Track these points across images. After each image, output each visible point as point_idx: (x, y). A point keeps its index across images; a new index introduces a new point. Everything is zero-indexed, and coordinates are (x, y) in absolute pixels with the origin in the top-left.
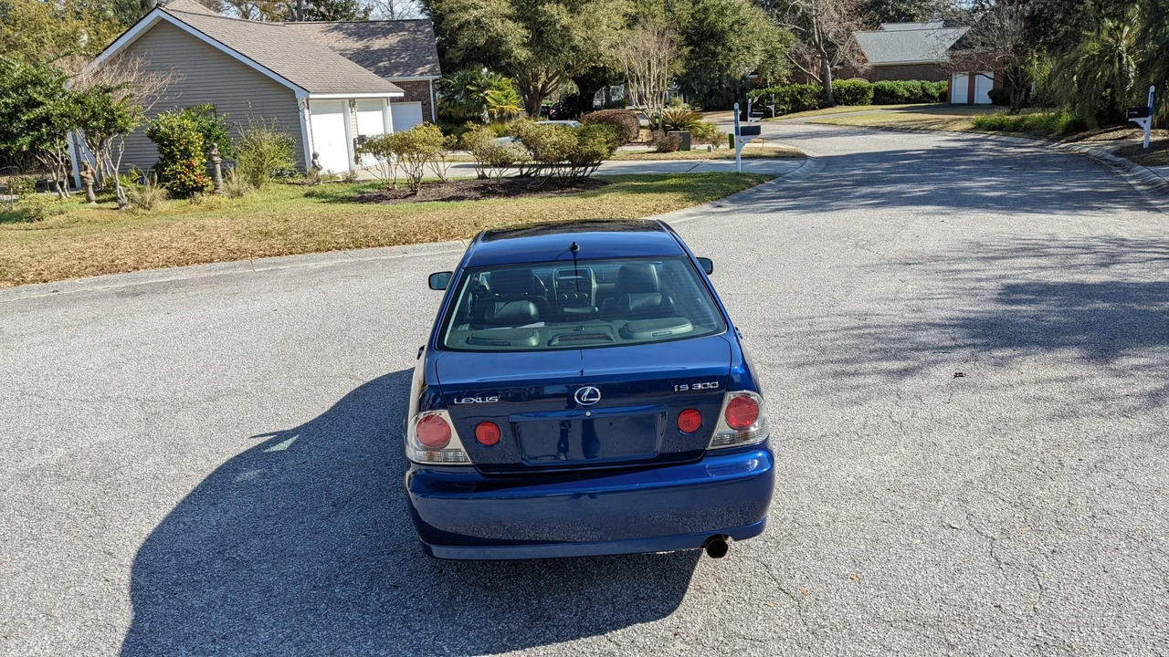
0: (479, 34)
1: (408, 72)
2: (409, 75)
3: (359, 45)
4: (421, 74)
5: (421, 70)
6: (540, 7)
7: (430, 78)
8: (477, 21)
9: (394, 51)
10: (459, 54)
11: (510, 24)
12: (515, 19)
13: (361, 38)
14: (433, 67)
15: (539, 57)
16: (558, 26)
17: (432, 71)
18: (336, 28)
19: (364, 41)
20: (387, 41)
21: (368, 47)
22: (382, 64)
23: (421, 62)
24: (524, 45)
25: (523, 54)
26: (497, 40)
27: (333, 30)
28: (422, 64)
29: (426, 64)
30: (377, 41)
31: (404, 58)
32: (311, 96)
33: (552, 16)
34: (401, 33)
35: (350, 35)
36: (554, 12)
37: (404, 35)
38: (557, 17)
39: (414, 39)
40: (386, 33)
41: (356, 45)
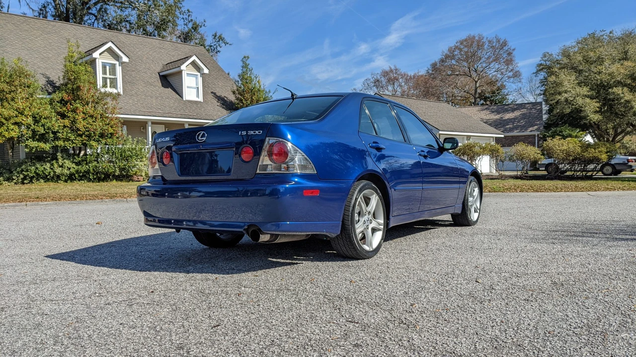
0: (566, 107)
1: (523, 130)
2: (523, 132)
3: (498, 117)
4: (531, 131)
5: (531, 129)
6: (610, 90)
7: (536, 133)
8: (566, 100)
9: (516, 119)
10: (554, 118)
11: (588, 100)
12: (592, 98)
13: (499, 113)
14: (539, 127)
15: (609, 119)
16: (622, 101)
17: (537, 130)
18: (486, 109)
19: (500, 115)
20: (513, 114)
21: (502, 118)
22: (509, 126)
23: (532, 125)
24: (596, 112)
25: (596, 117)
26: (579, 111)
27: (484, 110)
28: (532, 126)
29: (535, 126)
30: (508, 115)
31: (522, 123)
32: (440, 132)
33: (618, 95)
34: (522, 110)
35: (493, 112)
36: (620, 92)
37: (524, 111)
38: (622, 95)
39: (530, 113)
40: (513, 110)
41: (495, 117)
